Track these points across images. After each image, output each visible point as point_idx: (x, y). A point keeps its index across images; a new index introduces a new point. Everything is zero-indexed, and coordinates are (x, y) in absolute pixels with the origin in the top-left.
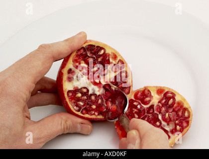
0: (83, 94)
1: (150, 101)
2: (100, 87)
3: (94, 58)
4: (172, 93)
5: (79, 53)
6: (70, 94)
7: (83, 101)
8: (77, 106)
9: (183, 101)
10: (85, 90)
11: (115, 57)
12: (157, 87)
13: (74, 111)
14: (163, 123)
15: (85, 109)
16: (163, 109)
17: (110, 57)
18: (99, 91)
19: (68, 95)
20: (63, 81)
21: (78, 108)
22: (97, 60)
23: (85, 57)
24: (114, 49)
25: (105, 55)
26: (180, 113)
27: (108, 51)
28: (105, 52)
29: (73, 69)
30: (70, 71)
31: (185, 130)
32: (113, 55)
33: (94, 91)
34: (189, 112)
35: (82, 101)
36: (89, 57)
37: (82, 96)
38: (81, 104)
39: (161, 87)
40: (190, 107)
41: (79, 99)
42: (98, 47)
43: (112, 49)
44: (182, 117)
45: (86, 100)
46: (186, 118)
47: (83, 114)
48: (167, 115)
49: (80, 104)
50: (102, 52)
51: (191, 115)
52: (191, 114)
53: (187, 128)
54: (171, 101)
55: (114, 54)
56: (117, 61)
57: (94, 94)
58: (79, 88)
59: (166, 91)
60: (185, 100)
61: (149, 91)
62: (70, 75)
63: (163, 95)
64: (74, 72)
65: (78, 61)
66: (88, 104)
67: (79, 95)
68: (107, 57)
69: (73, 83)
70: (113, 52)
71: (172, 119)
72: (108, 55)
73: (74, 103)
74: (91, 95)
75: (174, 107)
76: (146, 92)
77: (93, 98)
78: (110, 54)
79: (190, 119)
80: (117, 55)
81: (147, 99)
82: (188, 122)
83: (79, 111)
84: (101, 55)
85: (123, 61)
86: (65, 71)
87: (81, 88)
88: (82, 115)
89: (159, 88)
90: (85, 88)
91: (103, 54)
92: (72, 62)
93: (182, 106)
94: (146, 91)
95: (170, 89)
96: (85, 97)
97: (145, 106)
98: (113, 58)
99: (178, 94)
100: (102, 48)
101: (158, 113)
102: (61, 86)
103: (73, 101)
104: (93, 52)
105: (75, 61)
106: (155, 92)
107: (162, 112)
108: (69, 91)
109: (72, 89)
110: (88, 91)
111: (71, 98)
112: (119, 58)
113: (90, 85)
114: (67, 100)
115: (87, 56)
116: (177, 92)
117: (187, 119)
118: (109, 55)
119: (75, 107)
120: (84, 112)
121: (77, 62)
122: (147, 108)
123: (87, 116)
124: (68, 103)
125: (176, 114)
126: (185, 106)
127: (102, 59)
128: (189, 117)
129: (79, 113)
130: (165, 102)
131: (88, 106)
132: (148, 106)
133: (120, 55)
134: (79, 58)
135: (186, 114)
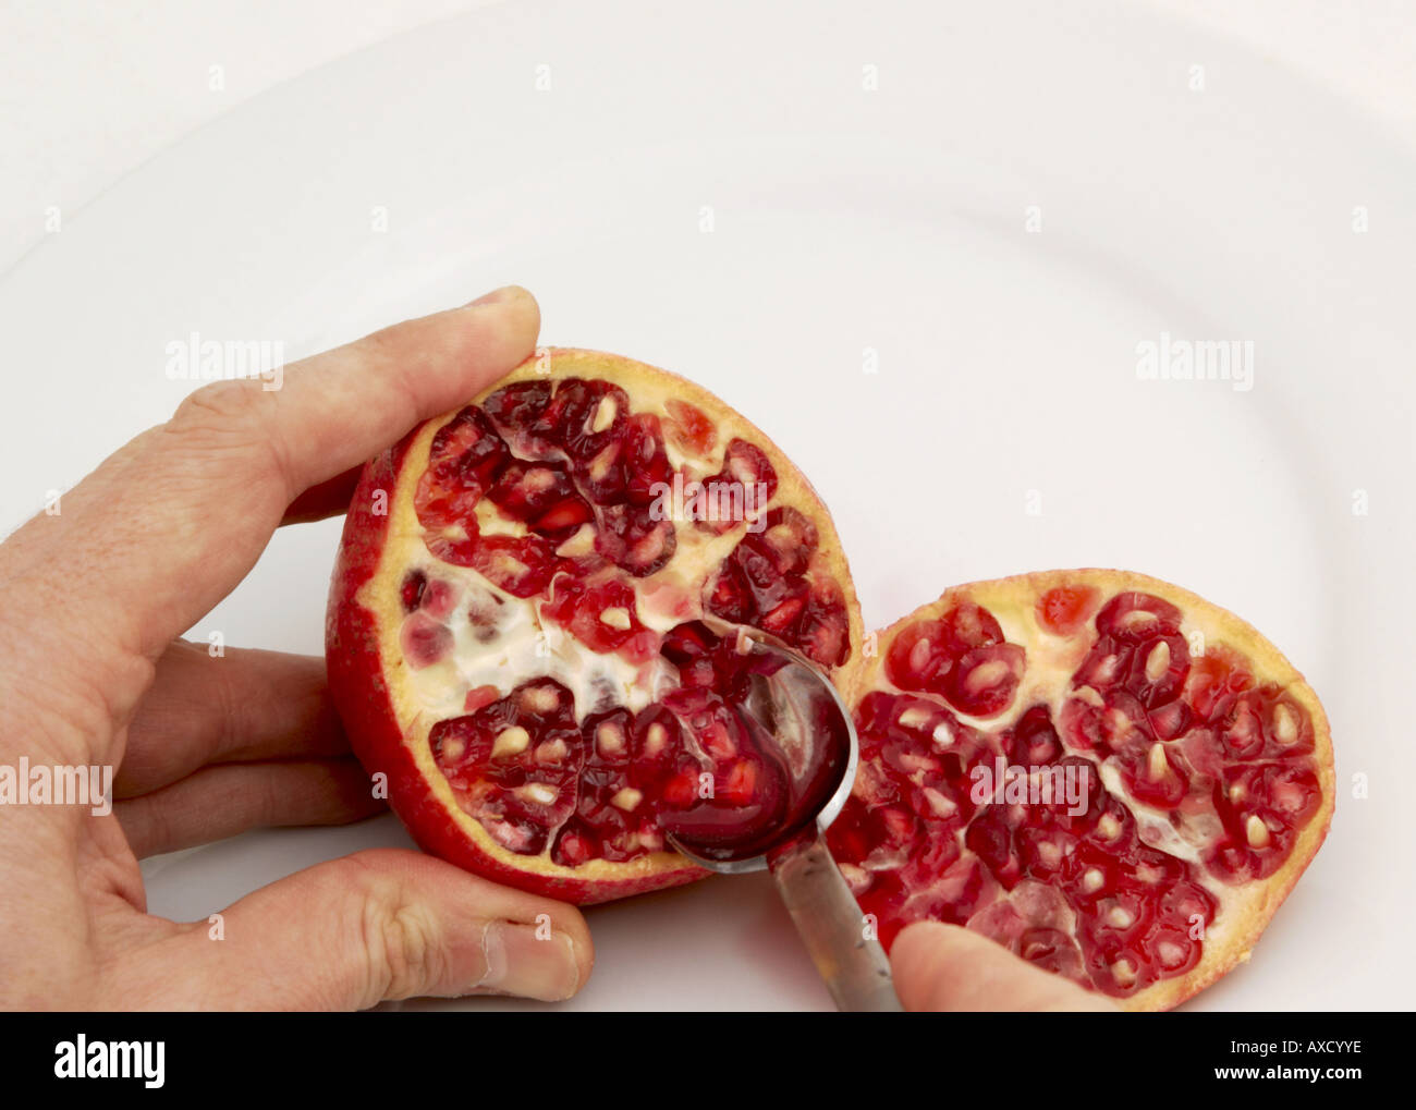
0: (541, 727)
1: (1009, 682)
2: (639, 656)
3: (561, 465)
4: (1153, 604)
5: (451, 453)
6: (454, 748)
7: (550, 771)
8: (515, 815)
9: (1239, 644)
10: (544, 700)
11: (698, 429)
12: (1032, 579)
13: (507, 859)
14: (1145, 815)
15: (576, 825)
16: (1121, 721)
17: (667, 432)
18: (640, 681)
19: (437, 754)
20: (388, 671)
21: (524, 833)
22: (585, 475)
23: (497, 474)
24: (677, 378)
25: (629, 431)
26: (1242, 729)
27: (646, 400)
28: (622, 409)
29: (437, 569)
30: (416, 591)
31: (1306, 836)
32: (679, 417)
33: (607, 692)
34: (1300, 712)
35: (545, 773)
36: (525, 466)
37: (536, 741)
38: (541, 794)
39: (1063, 576)
40: (1300, 678)
41: (518, 771)
42: (569, 384)
43: (666, 377)
44: (1260, 750)
45: (566, 762)
46: (1291, 753)
47: (569, 862)
48: (1157, 755)
49: (532, 802)
50: (606, 413)
51: (1318, 728)
52: (1316, 721)
53: (1318, 820)
54: (1159, 660)
55: (685, 409)
56: (719, 453)
57: (610, 712)
58: (505, 688)
59: (1107, 592)
60: (1249, 633)
61: (983, 615)
62: (425, 617)
63: (1090, 625)
64: (442, 589)
65: (457, 506)
66: (587, 790)
67: (515, 739)
68: (642, 443)
69: (452, 667)
70: (681, 395)
71: (1196, 776)
72: (646, 424)
73: (492, 798)
74: (593, 720)
75: (1187, 697)
76: (969, 625)
77: (610, 737)
78: (663, 412)
79: (1318, 755)
80: (711, 414)
81: (990, 673)
82: (1308, 781)
83: (534, 848)
84: (601, 439)
85: (757, 441)
86: (383, 596)
87: (519, 690)
88: (562, 872)
89: (1054, 585)
90: (542, 682)
91: (616, 423)
92: (417, 527)
93: (1241, 683)
94: (968, 620)
95: (1128, 576)
96: (558, 747)
97: (988, 726)
98: (683, 439)
99: (1197, 601)
100: (596, 390)
101: (1093, 757)
102: (380, 703)
103: (480, 789)
104: (544, 424)
105: (436, 512)
106: (1030, 614)
107: (1115, 742)
108: (442, 730)
109: (455, 708)
110: (566, 696)
111: (465, 774)
112: (724, 433)
113: (570, 657)
114: (441, 789)
115: (509, 460)
116: (1183, 592)
117: (1301, 763)
118: (656, 424)
119: (505, 831)
120: (573, 846)
121: (451, 518)
122: (1006, 734)
123: (596, 871)
124: (454, 809)
125: (1219, 738)
126: (1265, 672)
127: (618, 463)
128: (1307, 744)
129: (542, 865)
130: (1121, 672)
131: (589, 804)
132: (1006, 719)
133: (727, 411)
134: (459, 488)
135: (1286, 729)
